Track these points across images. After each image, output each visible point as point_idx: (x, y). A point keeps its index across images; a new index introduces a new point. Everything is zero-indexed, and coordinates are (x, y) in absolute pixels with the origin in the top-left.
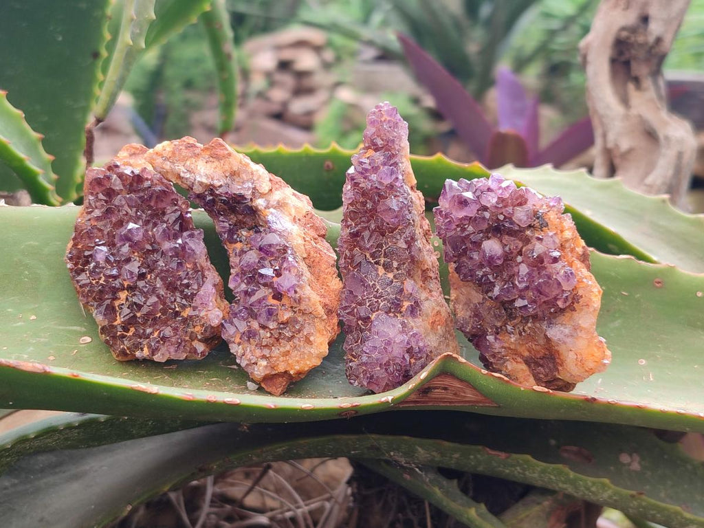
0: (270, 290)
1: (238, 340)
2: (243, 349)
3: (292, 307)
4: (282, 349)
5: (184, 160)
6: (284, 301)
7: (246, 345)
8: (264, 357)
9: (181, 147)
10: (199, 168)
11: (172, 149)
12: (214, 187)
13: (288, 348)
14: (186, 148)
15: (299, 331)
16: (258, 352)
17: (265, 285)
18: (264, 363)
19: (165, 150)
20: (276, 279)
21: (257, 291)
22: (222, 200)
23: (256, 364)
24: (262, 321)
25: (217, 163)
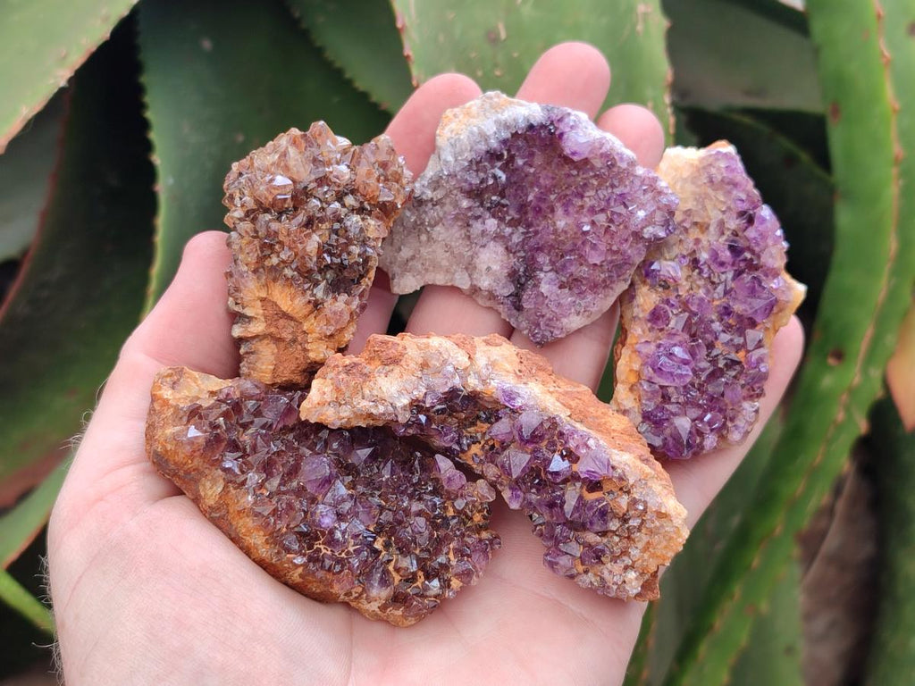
0: (578, 484)
1: (581, 568)
2: (596, 575)
3: (621, 489)
4: (640, 545)
5: (358, 390)
6: (607, 487)
7: (598, 568)
8: (626, 568)
9: (340, 377)
10: (384, 389)
11: (332, 387)
12: (417, 400)
13: (645, 539)
14: (347, 373)
15: (645, 511)
16: (617, 567)
17: (565, 481)
18: (632, 575)
19: (324, 393)
20: (576, 467)
21: (563, 495)
22: (438, 410)
23: (624, 582)
24: (597, 528)
25: (397, 370)
